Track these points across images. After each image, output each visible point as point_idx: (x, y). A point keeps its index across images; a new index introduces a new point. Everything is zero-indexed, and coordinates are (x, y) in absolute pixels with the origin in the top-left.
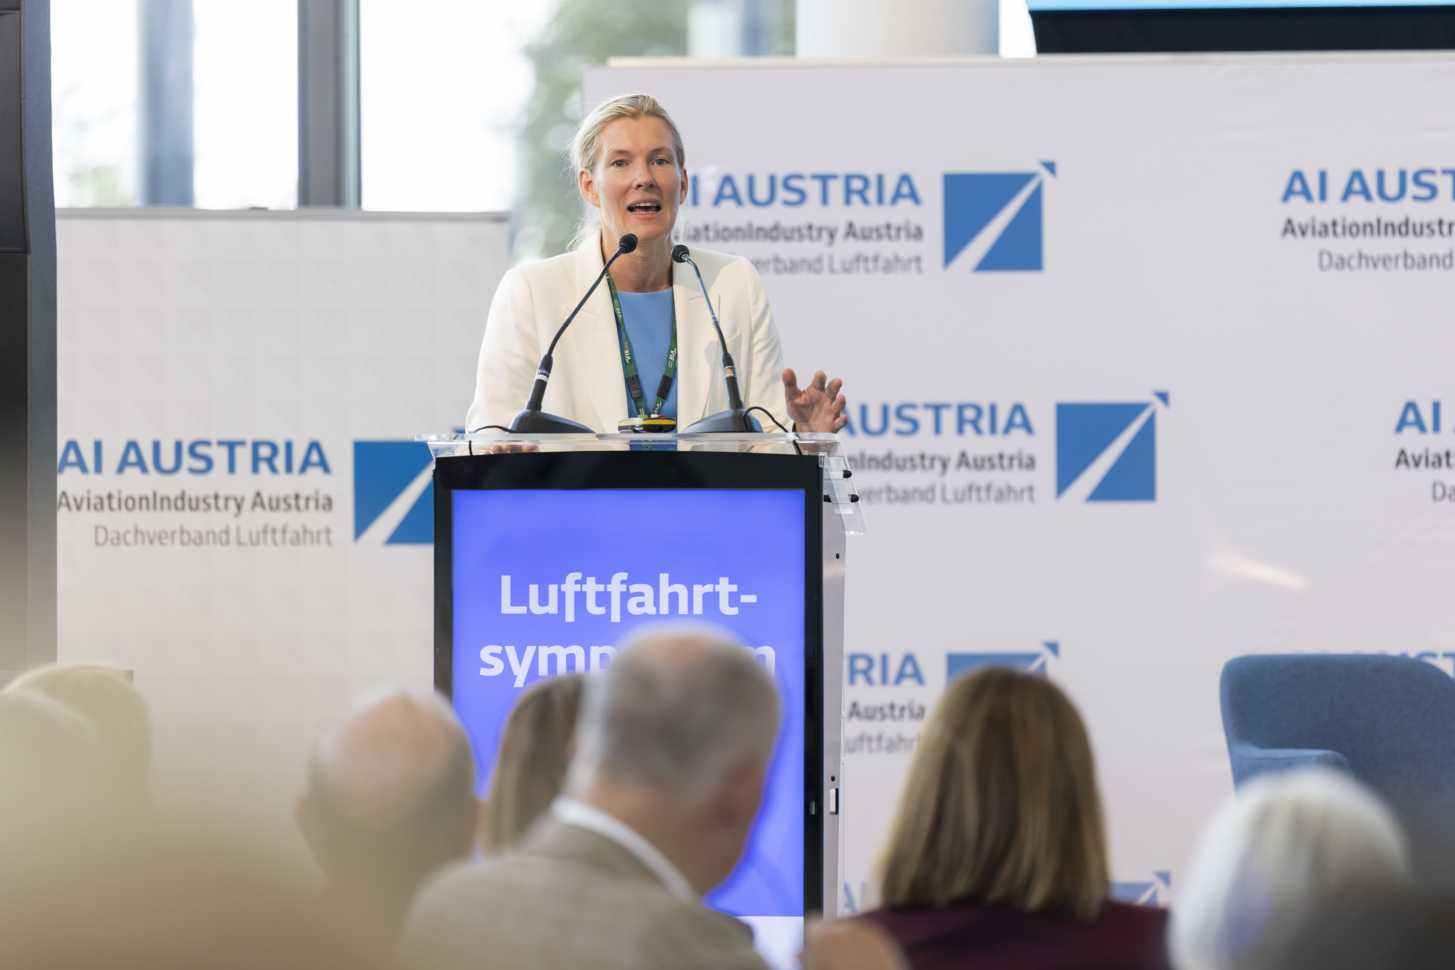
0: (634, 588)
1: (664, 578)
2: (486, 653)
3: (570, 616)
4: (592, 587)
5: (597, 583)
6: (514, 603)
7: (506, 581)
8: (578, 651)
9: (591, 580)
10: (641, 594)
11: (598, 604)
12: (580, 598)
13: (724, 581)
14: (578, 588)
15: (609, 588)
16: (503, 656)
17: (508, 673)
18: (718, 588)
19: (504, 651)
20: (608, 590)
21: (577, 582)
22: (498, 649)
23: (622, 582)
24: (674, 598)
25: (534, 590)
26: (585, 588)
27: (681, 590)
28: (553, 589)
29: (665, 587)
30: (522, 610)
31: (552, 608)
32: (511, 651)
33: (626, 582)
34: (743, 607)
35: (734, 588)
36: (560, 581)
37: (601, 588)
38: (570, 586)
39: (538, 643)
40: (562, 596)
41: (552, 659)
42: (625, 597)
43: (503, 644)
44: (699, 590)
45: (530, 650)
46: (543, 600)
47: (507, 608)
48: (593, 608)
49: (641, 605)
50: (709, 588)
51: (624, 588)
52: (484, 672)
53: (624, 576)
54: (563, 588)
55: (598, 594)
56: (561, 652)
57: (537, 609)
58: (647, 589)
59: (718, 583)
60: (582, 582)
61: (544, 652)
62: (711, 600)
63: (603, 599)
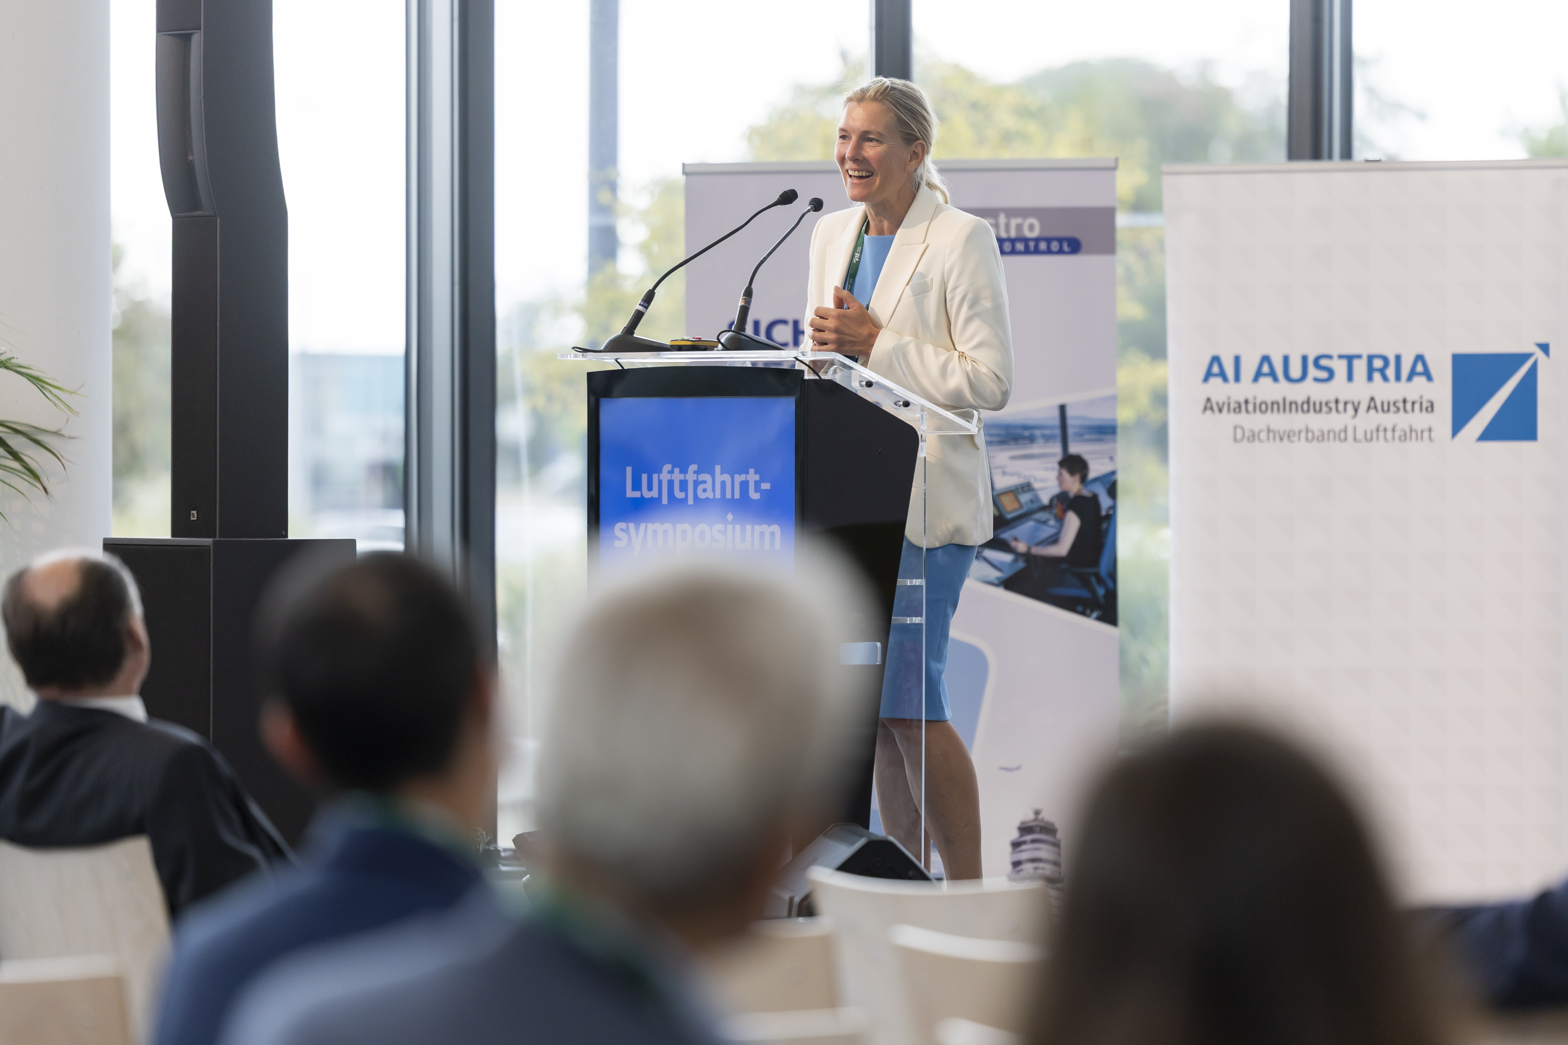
0: (701, 477)
1: (720, 469)
3: (663, 500)
4: (677, 476)
5: (681, 472)
6: (632, 488)
7: (629, 470)
9: (677, 470)
10: (704, 482)
11: (681, 490)
12: (671, 484)
13: (754, 472)
14: (671, 476)
15: (689, 476)
18: (750, 477)
19: (626, 526)
20: (688, 478)
21: (671, 472)
22: (624, 525)
23: (695, 472)
24: (723, 484)
25: (645, 479)
26: (675, 476)
27: (727, 477)
28: (655, 477)
29: (719, 477)
30: (635, 494)
31: (654, 492)
32: (630, 527)
33: (699, 473)
34: (761, 492)
35: (757, 477)
36: (659, 472)
37: (682, 477)
38: (665, 477)
40: (661, 482)
42: (696, 484)
44: (739, 479)
46: (650, 487)
47: (627, 492)
48: (677, 493)
49: (705, 490)
50: (743, 477)
51: (695, 477)
53: (697, 468)
54: (662, 476)
55: (680, 481)
57: (645, 493)
58: (709, 478)
59: (750, 473)
60: (673, 472)
62: (742, 486)
63: (684, 485)
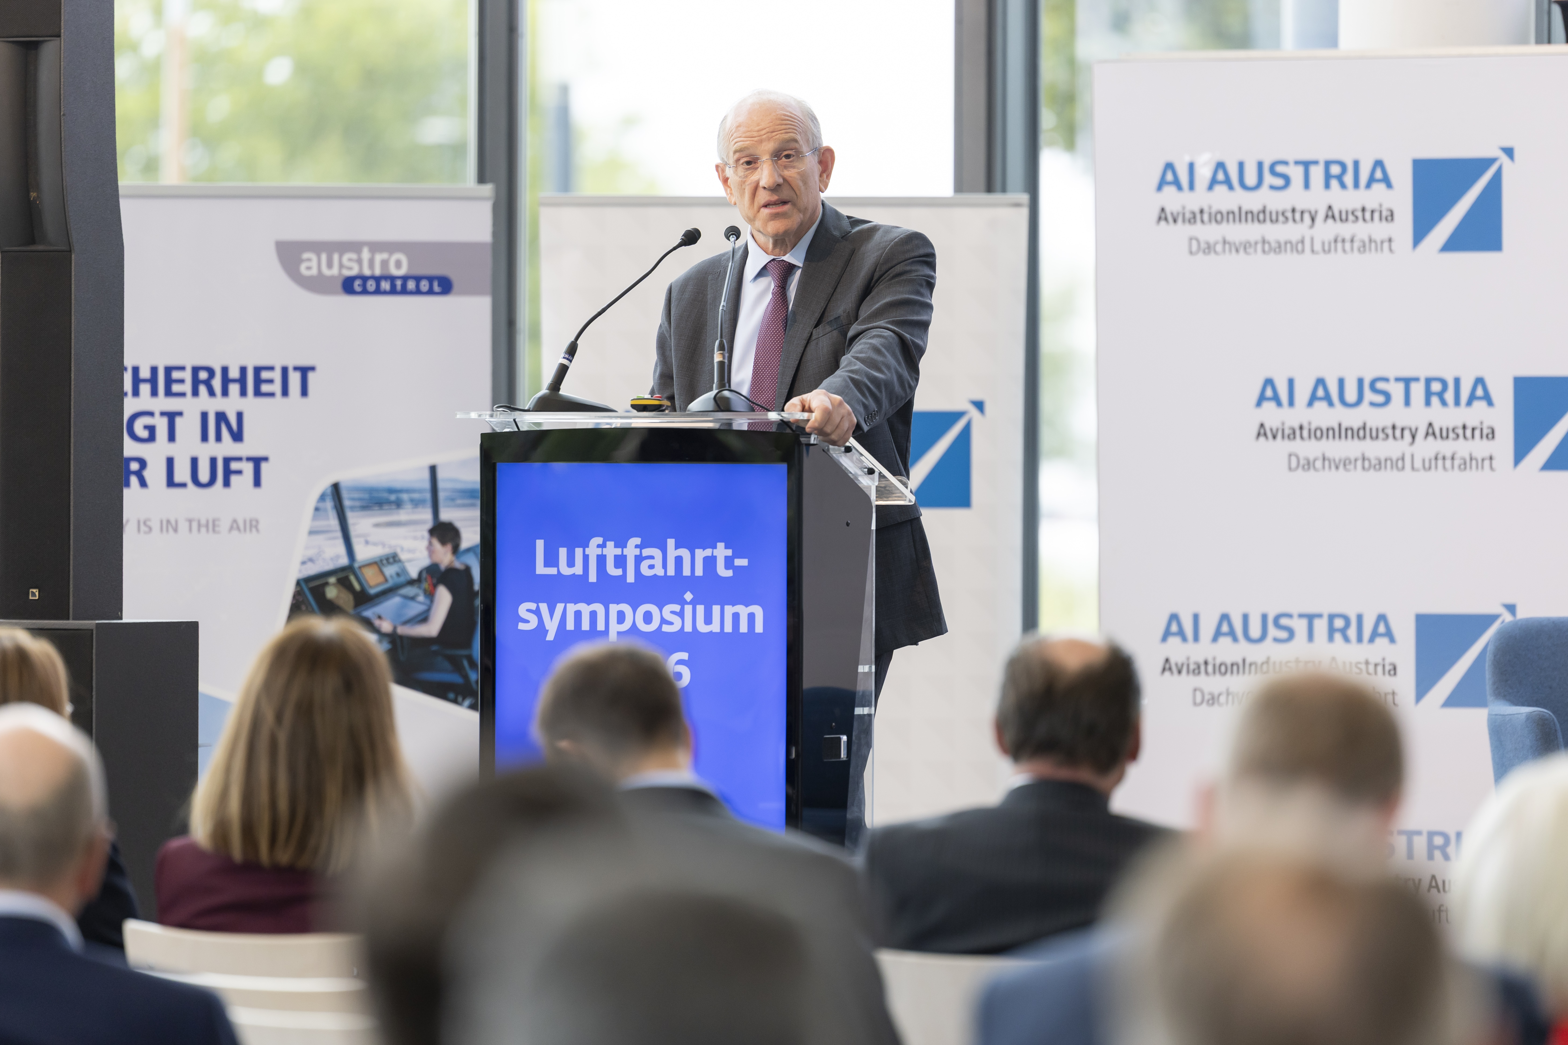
0: (646, 552)
1: (671, 543)
2: (524, 609)
3: (593, 578)
4: (611, 550)
5: (616, 546)
6: (547, 564)
7: (540, 544)
8: (599, 608)
9: (611, 544)
10: (652, 557)
11: (617, 566)
12: (602, 559)
13: (721, 545)
14: (599, 551)
15: (626, 551)
16: (537, 612)
17: (541, 628)
18: (716, 552)
19: (538, 607)
20: (624, 554)
21: (599, 546)
22: (532, 606)
23: (637, 546)
24: (679, 560)
25: (563, 552)
26: (605, 551)
27: (685, 553)
28: (579, 552)
29: (672, 552)
30: (553, 571)
31: (578, 570)
32: (544, 607)
33: (640, 547)
34: (737, 570)
35: (729, 552)
36: (585, 545)
37: (618, 551)
38: (593, 550)
39: (566, 602)
40: (586, 558)
41: (578, 615)
42: (639, 559)
43: (537, 602)
44: (700, 554)
45: (560, 607)
46: (571, 563)
47: (541, 569)
48: (612, 570)
49: (651, 567)
50: (708, 552)
51: (637, 552)
52: (522, 626)
53: (637, 541)
54: (587, 551)
55: (616, 556)
56: (585, 609)
57: (566, 571)
58: (656, 552)
59: (716, 548)
60: (602, 546)
61: (572, 608)
62: (710, 562)
63: (620, 561)
